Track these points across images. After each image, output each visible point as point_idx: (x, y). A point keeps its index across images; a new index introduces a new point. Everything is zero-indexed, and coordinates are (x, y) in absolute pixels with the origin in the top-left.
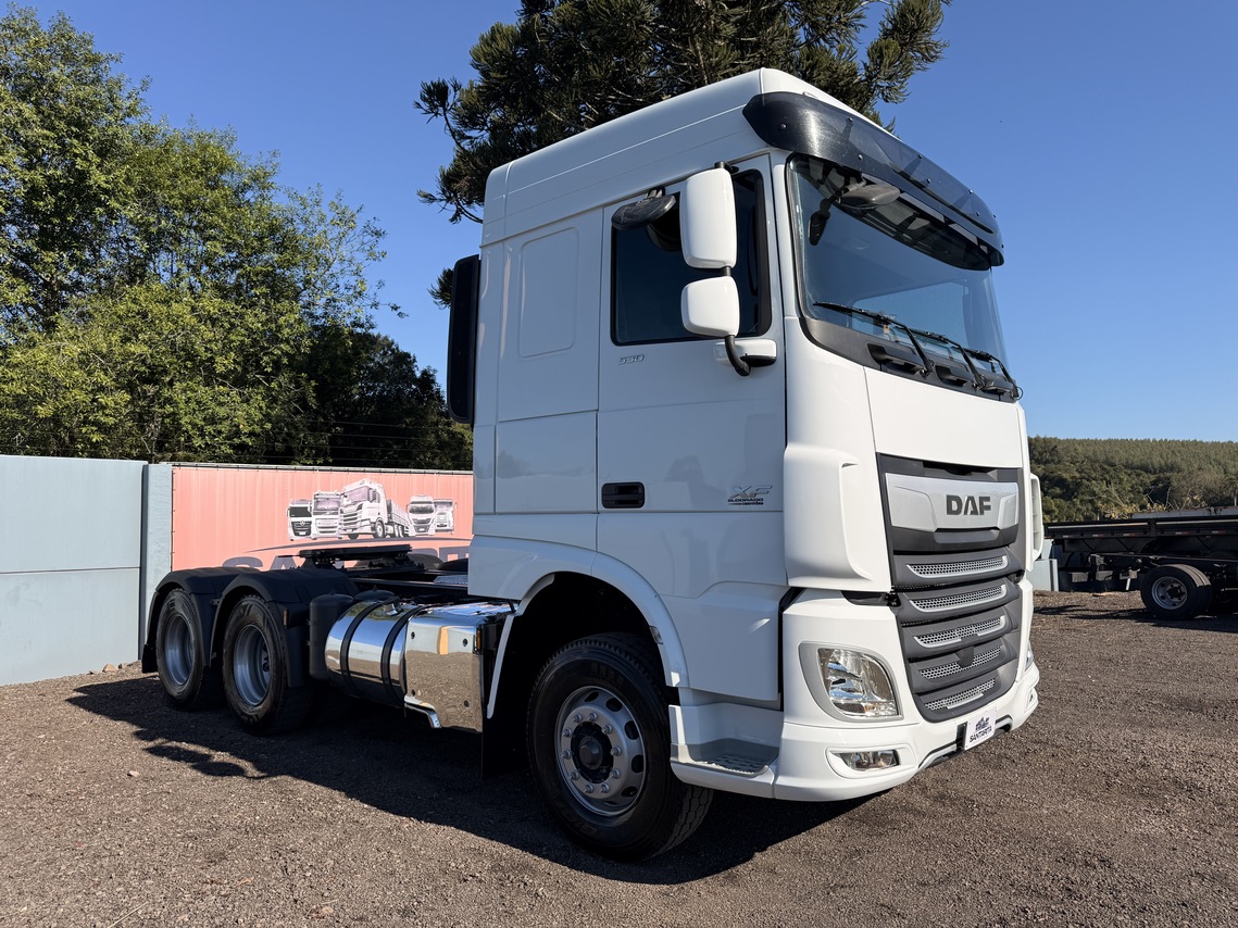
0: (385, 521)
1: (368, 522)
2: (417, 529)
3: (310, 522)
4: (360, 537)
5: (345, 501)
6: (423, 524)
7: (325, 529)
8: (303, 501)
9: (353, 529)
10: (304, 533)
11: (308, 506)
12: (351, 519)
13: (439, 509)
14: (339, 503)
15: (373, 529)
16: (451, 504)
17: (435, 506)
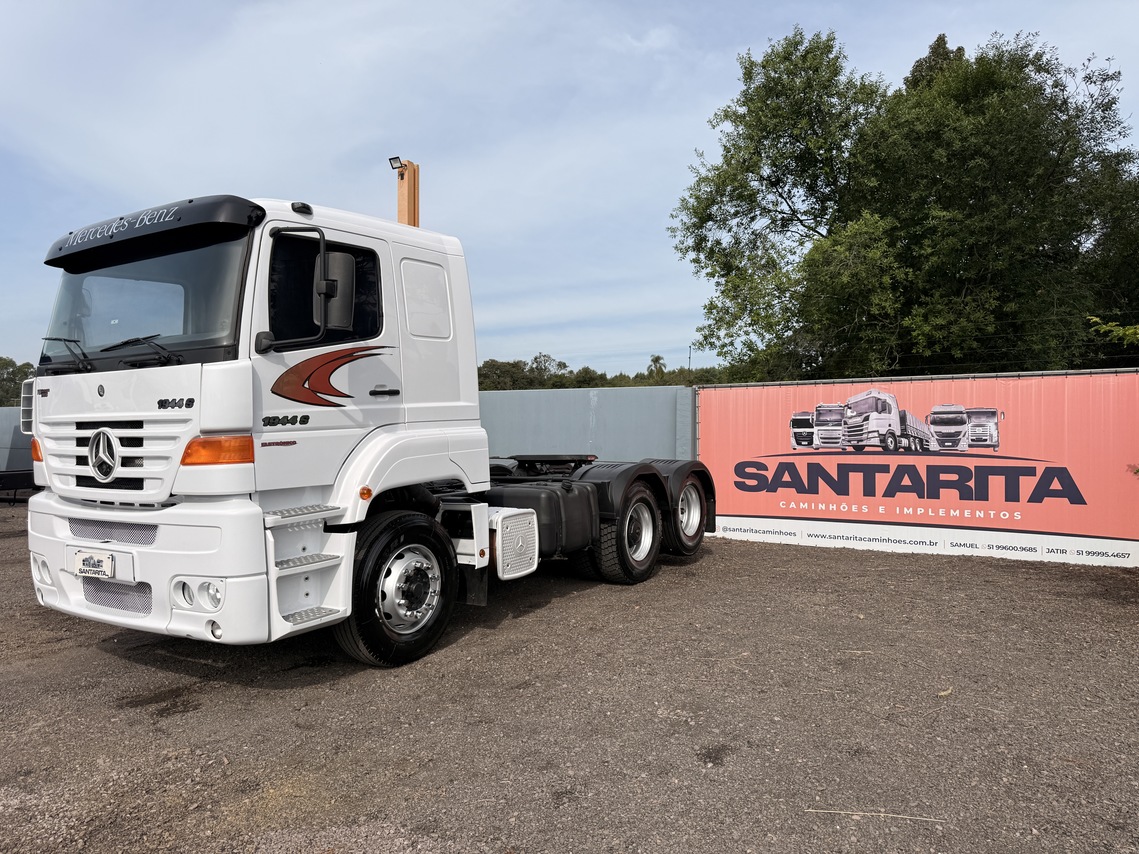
0: (898, 433)
3: (813, 433)
4: (867, 449)
6: (954, 438)
7: (826, 440)
8: (807, 414)
10: (806, 443)
11: (810, 417)
12: (856, 431)
13: (975, 421)
14: (842, 415)
15: (881, 441)
16: (994, 414)
17: (969, 417)
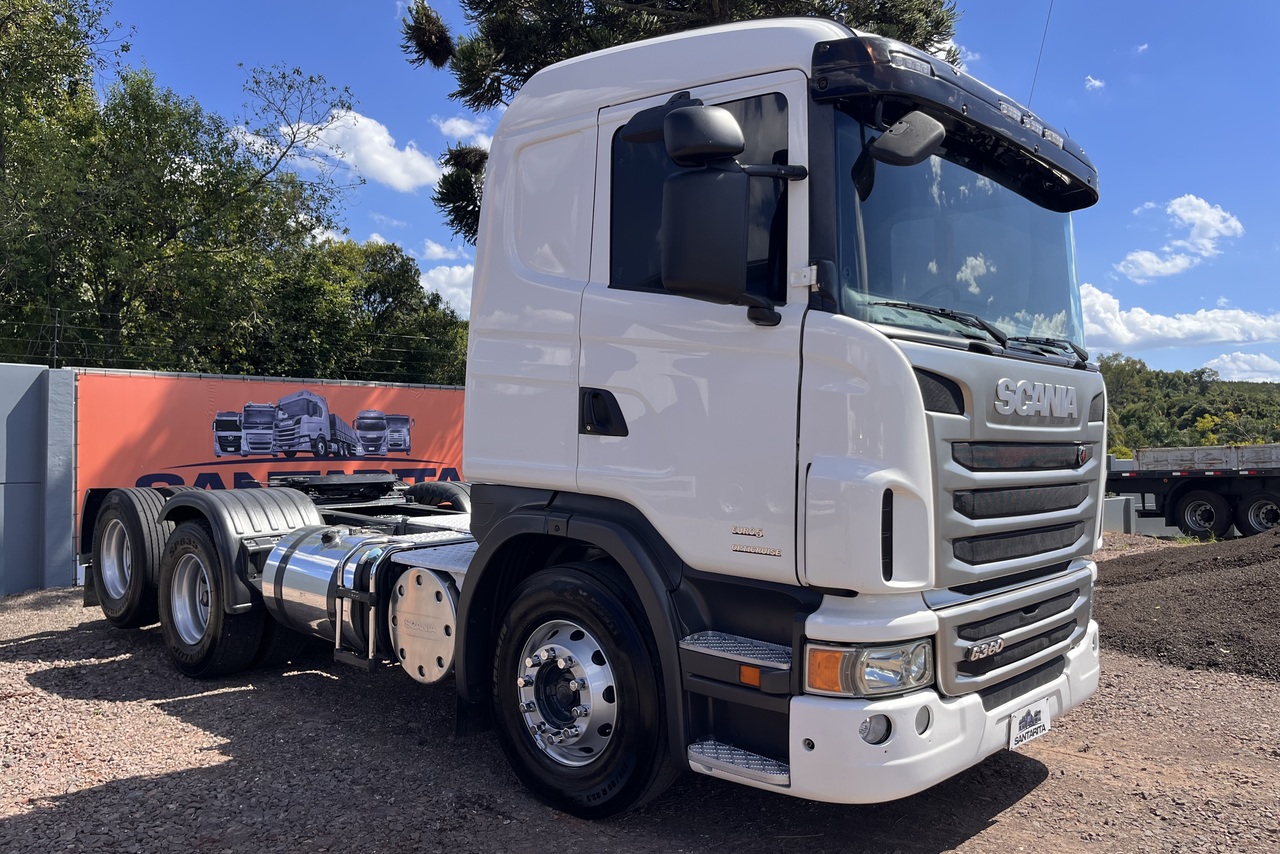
0: (328, 438)
1: (307, 439)
2: (366, 448)
3: (240, 437)
4: (298, 455)
5: (281, 415)
6: (376, 443)
7: (258, 445)
8: (233, 414)
9: (290, 446)
10: (233, 449)
11: (237, 418)
12: (288, 436)
13: (393, 427)
14: (273, 416)
15: (314, 445)
16: (406, 421)
17: (388, 423)
